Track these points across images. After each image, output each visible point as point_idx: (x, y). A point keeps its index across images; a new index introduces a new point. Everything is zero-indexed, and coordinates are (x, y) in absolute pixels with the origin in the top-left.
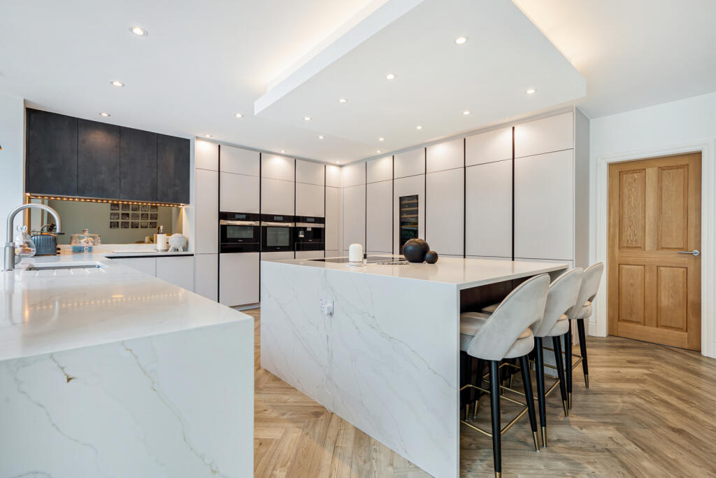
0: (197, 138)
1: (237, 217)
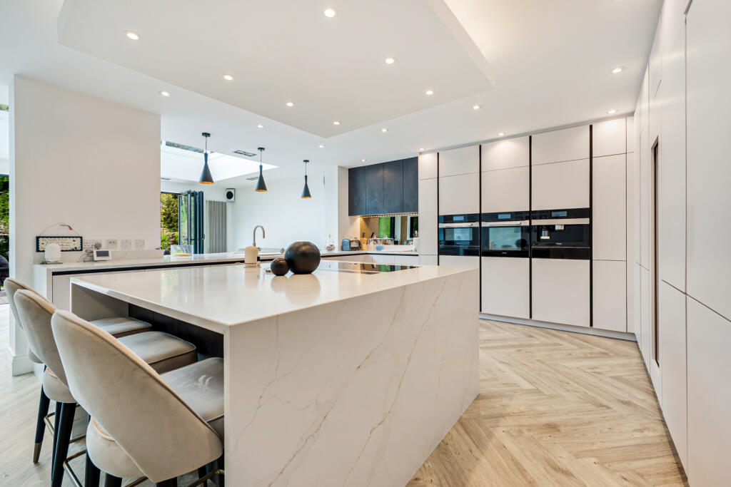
0: (421, 153)
1: (455, 219)
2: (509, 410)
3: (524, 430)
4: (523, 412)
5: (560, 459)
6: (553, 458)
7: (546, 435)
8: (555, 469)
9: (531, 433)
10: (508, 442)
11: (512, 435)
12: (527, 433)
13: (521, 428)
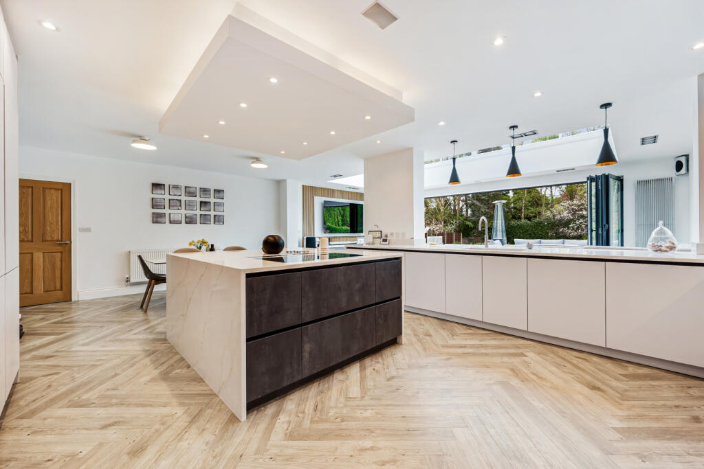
2: (194, 430)
3: (162, 428)
4: (180, 440)
5: (115, 431)
6: (122, 427)
7: (139, 438)
8: (116, 422)
9: (153, 430)
10: (165, 411)
11: (166, 416)
12: (157, 426)
13: (165, 426)
